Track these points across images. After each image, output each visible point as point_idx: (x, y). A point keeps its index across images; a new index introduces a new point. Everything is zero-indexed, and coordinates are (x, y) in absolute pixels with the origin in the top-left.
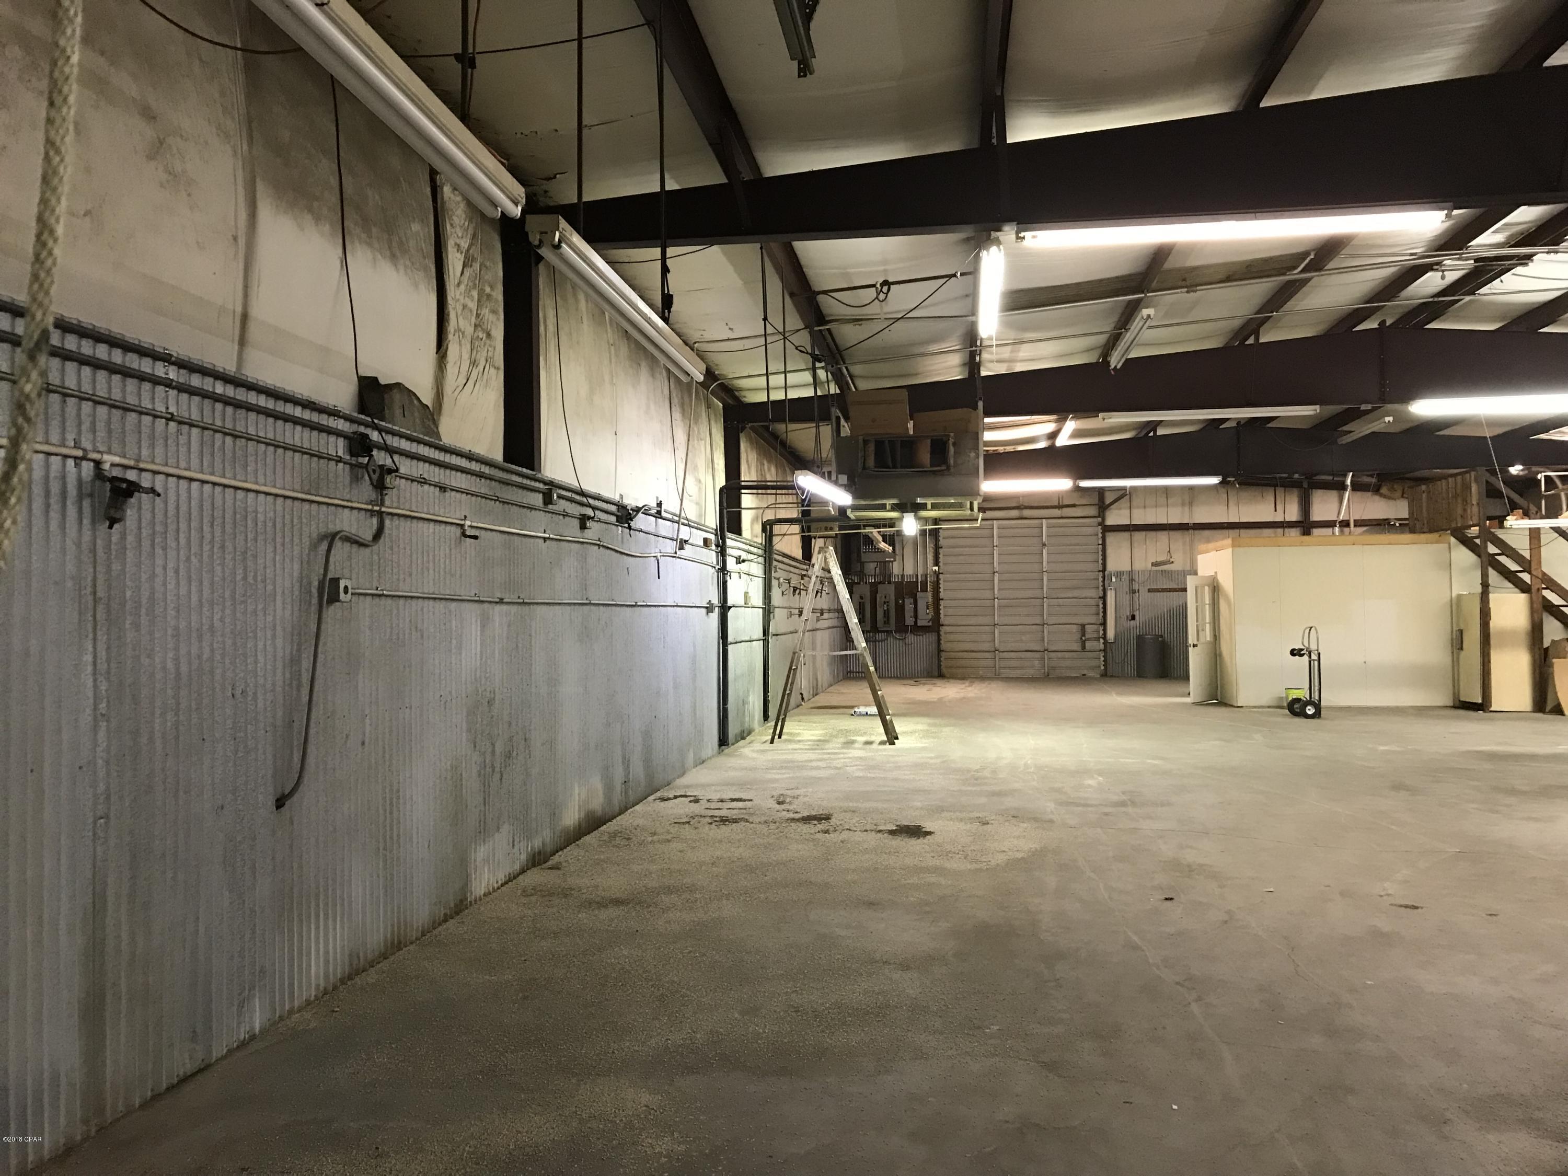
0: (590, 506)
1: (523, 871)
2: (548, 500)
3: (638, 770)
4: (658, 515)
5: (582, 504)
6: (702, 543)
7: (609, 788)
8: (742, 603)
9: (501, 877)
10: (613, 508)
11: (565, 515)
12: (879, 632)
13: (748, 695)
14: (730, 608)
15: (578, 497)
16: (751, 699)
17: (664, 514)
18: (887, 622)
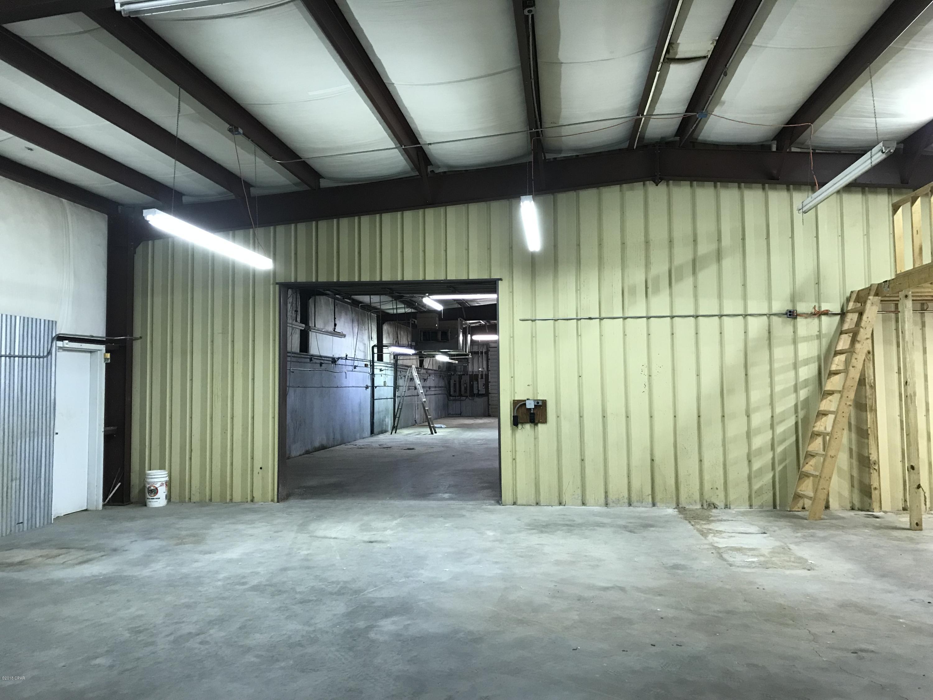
0: (323, 360)
1: (303, 454)
2: (311, 360)
3: (338, 436)
4: (346, 359)
5: (320, 359)
6: (364, 366)
7: (328, 439)
8: (383, 385)
9: (298, 454)
10: (331, 359)
11: (316, 363)
12: (463, 396)
13: (385, 418)
14: (376, 387)
15: (319, 358)
16: (387, 420)
17: (348, 358)
18: (466, 392)
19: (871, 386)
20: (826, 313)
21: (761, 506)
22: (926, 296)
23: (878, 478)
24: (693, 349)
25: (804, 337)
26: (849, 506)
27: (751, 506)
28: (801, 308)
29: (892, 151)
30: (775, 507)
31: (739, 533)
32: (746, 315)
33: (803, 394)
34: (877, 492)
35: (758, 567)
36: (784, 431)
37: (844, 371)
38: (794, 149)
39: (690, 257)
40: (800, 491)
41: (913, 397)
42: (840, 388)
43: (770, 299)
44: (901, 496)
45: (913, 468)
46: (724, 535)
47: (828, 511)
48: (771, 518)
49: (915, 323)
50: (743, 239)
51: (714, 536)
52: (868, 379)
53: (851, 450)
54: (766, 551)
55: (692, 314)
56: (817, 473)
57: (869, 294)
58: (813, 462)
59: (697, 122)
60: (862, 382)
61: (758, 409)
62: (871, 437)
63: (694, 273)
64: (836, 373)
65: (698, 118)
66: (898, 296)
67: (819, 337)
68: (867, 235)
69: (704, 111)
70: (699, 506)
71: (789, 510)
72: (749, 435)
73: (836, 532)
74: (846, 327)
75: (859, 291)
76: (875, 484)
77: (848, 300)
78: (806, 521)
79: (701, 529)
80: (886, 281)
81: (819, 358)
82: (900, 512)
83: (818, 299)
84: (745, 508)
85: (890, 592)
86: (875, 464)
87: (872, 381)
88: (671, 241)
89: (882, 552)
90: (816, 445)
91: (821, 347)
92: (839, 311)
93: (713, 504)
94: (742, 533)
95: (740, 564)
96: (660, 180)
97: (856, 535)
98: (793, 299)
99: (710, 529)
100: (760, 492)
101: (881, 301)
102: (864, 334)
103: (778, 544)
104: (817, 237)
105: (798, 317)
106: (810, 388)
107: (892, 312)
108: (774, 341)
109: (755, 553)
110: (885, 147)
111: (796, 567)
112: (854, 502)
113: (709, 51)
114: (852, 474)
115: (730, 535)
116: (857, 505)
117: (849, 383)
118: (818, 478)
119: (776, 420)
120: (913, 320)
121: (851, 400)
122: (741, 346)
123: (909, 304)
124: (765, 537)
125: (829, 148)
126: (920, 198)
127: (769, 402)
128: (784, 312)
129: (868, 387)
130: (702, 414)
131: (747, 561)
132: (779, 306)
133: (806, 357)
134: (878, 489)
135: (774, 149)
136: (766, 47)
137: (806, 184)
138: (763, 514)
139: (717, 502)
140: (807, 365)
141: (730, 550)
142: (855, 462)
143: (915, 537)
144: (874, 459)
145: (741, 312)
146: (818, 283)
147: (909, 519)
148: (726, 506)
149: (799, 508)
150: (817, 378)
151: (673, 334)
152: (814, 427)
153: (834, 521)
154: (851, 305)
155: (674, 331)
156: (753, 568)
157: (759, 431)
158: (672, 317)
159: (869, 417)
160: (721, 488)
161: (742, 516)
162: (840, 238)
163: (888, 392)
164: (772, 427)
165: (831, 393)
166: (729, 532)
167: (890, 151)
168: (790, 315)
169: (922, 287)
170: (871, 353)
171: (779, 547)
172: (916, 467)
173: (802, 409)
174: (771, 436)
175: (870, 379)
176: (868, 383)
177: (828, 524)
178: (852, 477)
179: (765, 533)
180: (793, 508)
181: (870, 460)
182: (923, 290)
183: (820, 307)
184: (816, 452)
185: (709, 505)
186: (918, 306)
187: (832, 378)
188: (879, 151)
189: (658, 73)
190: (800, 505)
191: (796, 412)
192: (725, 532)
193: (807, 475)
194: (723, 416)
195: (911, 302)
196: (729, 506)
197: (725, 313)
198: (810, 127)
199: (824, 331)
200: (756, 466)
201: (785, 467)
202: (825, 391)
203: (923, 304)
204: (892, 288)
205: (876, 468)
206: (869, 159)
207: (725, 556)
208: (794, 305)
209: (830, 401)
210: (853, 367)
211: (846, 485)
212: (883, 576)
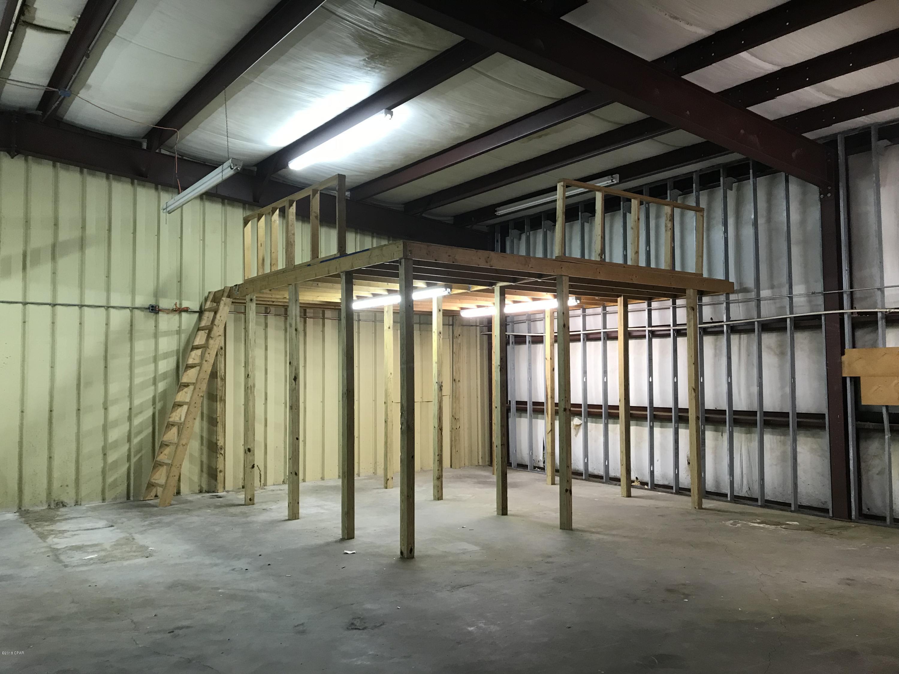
19: (222, 379)
20: (186, 310)
21: (115, 499)
22: (268, 301)
23: (223, 462)
24: (49, 339)
25: (165, 332)
26: (197, 489)
27: (104, 500)
28: (164, 304)
29: (238, 169)
30: (128, 498)
31: (85, 530)
32: (108, 307)
33: (161, 386)
34: (222, 474)
35: (96, 563)
36: (141, 423)
37: (198, 365)
38: (163, 152)
39: (49, 241)
40: (154, 479)
41: (253, 388)
42: (194, 381)
43: (133, 293)
44: (241, 476)
45: (249, 450)
46: (65, 535)
47: (179, 496)
48: (122, 511)
49: (257, 324)
50: (110, 230)
51: (55, 537)
52: (220, 372)
53: (202, 437)
54: (107, 546)
55: (49, 302)
56: (170, 462)
57: (222, 295)
58: (167, 451)
59: (60, 99)
60: (214, 375)
61: (116, 401)
62: (220, 425)
63: (54, 258)
64: (192, 366)
65: (60, 96)
66: (245, 300)
67: (179, 332)
68: (225, 242)
69: (67, 90)
70: (45, 507)
71: (142, 499)
72: (105, 429)
73: (182, 516)
74: (203, 324)
75: (215, 292)
76: (220, 467)
77: (206, 299)
78: (156, 509)
79: (42, 531)
80: (237, 285)
81: (178, 351)
82: (240, 490)
83: (180, 296)
84: (97, 503)
85: (216, 565)
86: (221, 449)
87: (223, 374)
88: (27, 222)
89: (217, 529)
90: (172, 435)
91: (180, 342)
92: (198, 309)
93: (62, 502)
94: (88, 529)
95: (77, 563)
96: (16, 153)
97: (198, 516)
98: (156, 294)
99: (52, 530)
100: (114, 485)
101: (233, 302)
102: (218, 331)
103: (123, 535)
104: (181, 238)
105: (160, 312)
106: (168, 380)
107: (242, 313)
108: (136, 334)
109: (96, 549)
110: (233, 164)
111: (136, 556)
112: (202, 485)
113: (71, 27)
114: (202, 460)
115: (74, 533)
116: (205, 487)
117: (201, 375)
118: (170, 466)
119: (134, 412)
120: (256, 321)
121: (203, 392)
122: (102, 338)
123: (253, 306)
124: (111, 531)
125: (195, 157)
126: (264, 216)
127: (127, 393)
128: (147, 306)
129: (219, 379)
130: (55, 408)
131: (85, 559)
132: (142, 300)
133: (165, 351)
134: (223, 471)
135: (145, 146)
136: (131, 42)
137: (170, 186)
138: (115, 506)
139: (66, 500)
140: (167, 358)
141: (70, 550)
142: (205, 449)
143: (247, 512)
144: (221, 444)
145: (104, 303)
146: (180, 282)
147: (244, 496)
148: (77, 503)
149: (152, 496)
150: (175, 371)
151: (24, 322)
152: (170, 417)
153: (182, 506)
154: (208, 305)
155: (27, 320)
156: (91, 565)
157: (116, 424)
158: (25, 304)
159: (218, 406)
160: (72, 485)
161: (92, 511)
162: (202, 241)
163: (236, 385)
164: (130, 419)
165: (187, 385)
166: (73, 531)
167: (237, 168)
168: (152, 310)
169: (263, 293)
170: (223, 349)
171: (124, 538)
172: (252, 449)
173: (160, 401)
174: (128, 428)
175: (221, 372)
176: (220, 377)
177: (176, 509)
178: (202, 462)
179: (112, 526)
180: (146, 497)
181: (217, 446)
182: (265, 296)
183: (181, 304)
184: (170, 442)
185: (57, 504)
186: (263, 309)
187: (188, 371)
188: (229, 167)
189: (10, 33)
190: (153, 494)
191: (154, 403)
192: (68, 531)
193: (161, 464)
194: (79, 410)
195: (255, 305)
196: (79, 503)
197: (87, 303)
198: (176, 134)
199: (183, 327)
200: (111, 459)
201: (140, 459)
202: (181, 383)
203: (266, 308)
204: (241, 292)
205: (222, 452)
206: (220, 173)
207: (62, 557)
208: (157, 300)
209: (186, 393)
210: (206, 361)
211: (196, 469)
212: (214, 551)
